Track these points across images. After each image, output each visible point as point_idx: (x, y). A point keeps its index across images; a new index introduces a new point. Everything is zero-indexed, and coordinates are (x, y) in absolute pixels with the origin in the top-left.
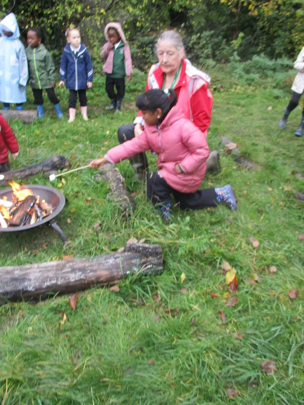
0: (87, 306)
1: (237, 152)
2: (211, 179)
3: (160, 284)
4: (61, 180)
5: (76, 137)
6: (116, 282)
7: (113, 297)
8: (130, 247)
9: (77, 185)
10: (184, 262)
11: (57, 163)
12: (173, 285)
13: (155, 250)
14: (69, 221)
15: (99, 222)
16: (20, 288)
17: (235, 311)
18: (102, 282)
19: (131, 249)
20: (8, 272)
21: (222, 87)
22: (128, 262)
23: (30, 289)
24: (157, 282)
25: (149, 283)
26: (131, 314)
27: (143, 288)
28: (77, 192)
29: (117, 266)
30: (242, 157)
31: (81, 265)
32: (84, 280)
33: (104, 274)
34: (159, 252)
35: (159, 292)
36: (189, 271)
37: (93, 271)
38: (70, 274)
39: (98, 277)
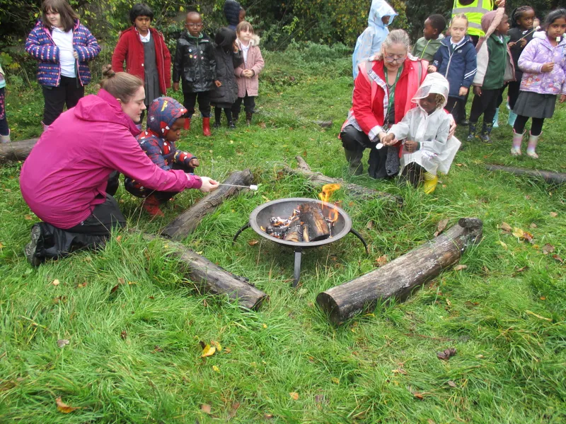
22: (458, 240)
29: (453, 246)
31: (428, 253)
32: (438, 265)
37: (440, 255)
38: (426, 263)
39: (446, 260)
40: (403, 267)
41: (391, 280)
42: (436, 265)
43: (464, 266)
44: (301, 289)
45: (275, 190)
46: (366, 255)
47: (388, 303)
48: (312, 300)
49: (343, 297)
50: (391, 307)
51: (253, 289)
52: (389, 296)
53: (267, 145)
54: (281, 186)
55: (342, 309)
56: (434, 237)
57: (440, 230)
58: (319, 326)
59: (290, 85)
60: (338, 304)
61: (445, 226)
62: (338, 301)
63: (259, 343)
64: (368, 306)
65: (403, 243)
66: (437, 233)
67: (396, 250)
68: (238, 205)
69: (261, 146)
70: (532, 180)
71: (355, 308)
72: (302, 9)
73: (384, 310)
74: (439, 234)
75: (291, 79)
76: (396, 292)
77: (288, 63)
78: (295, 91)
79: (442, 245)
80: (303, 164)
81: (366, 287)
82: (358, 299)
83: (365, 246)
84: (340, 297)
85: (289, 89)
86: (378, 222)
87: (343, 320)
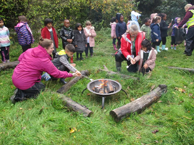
6: (158, 99)
18: (155, 101)
22: (159, 92)
29: (157, 94)
31: (148, 97)
33: (155, 97)
37: (152, 97)
38: (148, 100)
39: (155, 99)
40: (140, 102)
41: (135, 106)
42: (151, 101)
43: (161, 101)
44: (105, 110)
45: (96, 77)
46: (127, 98)
47: (134, 114)
48: (108, 113)
49: (119, 112)
50: (135, 115)
51: (88, 110)
52: (135, 112)
53: (94, 62)
54: (98, 75)
55: (118, 116)
56: (150, 91)
57: (152, 89)
58: (110, 122)
59: (102, 42)
60: (117, 114)
61: (154, 87)
62: (117, 113)
63: (89, 128)
64: (127, 115)
65: (140, 94)
66: (151, 90)
67: (137, 96)
68: (84, 82)
69: (92, 62)
70: (185, 72)
71: (123, 116)
72: (105, 17)
73: (133, 117)
74: (152, 90)
75: (102, 40)
76: (137, 111)
77: (101, 35)
78: (103, 44)
79: (153, 94)
80: (105, 68)
81: (126, 108)
82: (124, 113)
83: (127, 95)
84: (117, 112)
85: (101, 43)
86: (131, 87)
87: (119, 120)
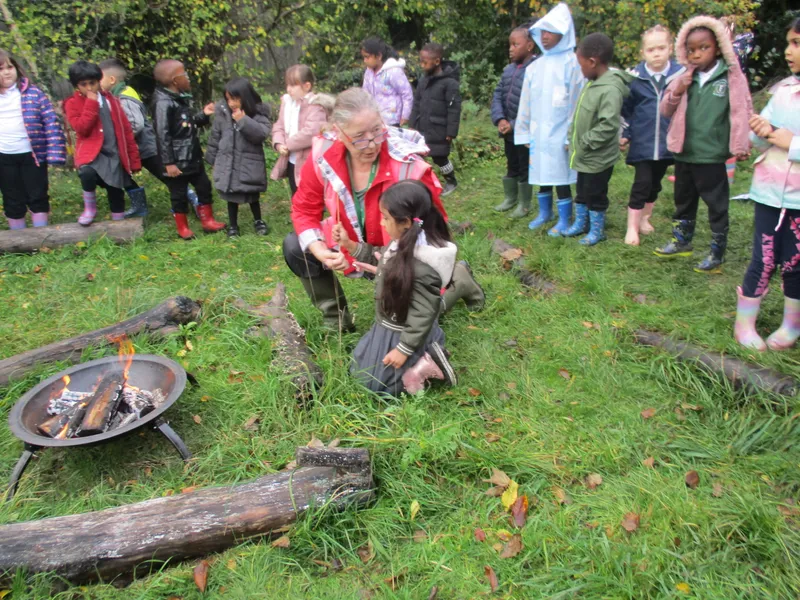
0: (228, 582)
1: (524, 265)
2: (474, 318)
3: (371, 527)
4: (184, 343)
5: (216, 262)
6: (285, 528)
7: (279, 558)
8: (304, 455)
9: (216, 350)
10: (417, 478)
11: (176, 311)
12: (395, 526)
13: (356, 458)
14: (197, 419)
15: (254, 416)
16: (93, 554)
17: (518, 565)
18: (255, 531)
19: (307, 459)
20: (70, 526)
21: (494, 149)
22: (306, 486)
23: (113, 554)
24: (365, 521)
25: (349, 525)
26: (314, 590)
27: (338, 535)
28: (215, 364)
29: (283, 496)
30: (532, 272)
31: (214, 499)
32: (221, 529)
33: (259, 514)
34: (364, 461)
35: (370, 543)
36: (426, 495)
37: (237, 510)
38: (192, 519)
39: (251, 522)
40: (134, 518)
41: (81, 538)
42: (214, 528)
81: (15, 541)
83: (184, 459)
